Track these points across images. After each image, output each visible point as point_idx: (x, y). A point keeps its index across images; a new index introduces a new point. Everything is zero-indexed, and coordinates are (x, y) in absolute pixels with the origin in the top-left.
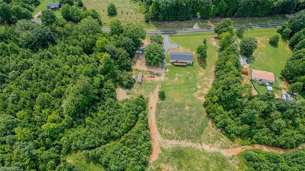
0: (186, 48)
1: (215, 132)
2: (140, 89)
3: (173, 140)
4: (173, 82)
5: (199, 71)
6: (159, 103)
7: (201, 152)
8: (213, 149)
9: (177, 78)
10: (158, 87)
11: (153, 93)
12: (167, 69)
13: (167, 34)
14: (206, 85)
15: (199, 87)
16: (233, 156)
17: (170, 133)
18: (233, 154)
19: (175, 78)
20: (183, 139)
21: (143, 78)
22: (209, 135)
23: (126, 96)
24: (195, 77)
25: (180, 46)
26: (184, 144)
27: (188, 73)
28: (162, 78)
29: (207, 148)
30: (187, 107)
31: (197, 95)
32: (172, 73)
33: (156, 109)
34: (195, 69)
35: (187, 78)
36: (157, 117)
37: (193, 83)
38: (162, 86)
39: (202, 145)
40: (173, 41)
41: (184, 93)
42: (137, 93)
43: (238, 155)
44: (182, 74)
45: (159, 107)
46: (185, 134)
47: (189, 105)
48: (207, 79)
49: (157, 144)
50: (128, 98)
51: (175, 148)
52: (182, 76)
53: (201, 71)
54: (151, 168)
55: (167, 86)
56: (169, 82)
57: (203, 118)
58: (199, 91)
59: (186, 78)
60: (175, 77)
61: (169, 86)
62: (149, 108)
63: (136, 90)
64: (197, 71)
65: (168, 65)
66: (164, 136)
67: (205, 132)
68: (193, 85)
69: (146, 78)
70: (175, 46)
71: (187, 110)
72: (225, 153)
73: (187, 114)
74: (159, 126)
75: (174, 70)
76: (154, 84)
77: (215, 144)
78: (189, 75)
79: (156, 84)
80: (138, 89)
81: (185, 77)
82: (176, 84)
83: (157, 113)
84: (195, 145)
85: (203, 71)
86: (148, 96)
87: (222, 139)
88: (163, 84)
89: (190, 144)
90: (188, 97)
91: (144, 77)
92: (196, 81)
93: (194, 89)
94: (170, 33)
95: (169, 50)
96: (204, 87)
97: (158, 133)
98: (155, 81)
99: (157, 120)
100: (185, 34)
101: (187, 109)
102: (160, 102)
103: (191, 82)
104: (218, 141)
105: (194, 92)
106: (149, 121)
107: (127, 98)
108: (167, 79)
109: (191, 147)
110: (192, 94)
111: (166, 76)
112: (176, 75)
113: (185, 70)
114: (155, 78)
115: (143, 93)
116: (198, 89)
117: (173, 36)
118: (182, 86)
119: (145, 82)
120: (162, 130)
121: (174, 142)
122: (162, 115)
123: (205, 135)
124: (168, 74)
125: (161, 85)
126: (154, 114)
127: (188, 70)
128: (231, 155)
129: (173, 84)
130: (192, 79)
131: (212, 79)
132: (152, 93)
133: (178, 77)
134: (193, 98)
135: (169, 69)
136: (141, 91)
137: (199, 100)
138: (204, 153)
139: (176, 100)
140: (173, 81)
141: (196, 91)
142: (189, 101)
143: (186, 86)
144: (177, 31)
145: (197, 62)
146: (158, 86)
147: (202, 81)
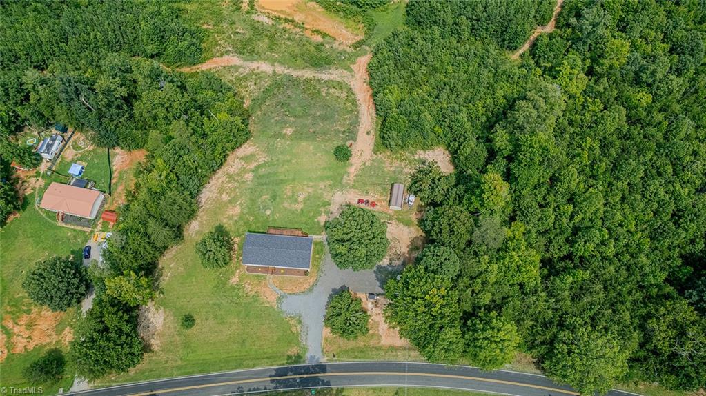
0: (256, 296)
1: (241, 90)
2: (394, 172)
3: (326, 79)
4: (312, 186)
5: (236, 218)
6: (351, 142)
7: (279, 62)
8: (255, 65)
9: (301, 198)
10: (352, 177)
11: (365, 164)
12: (322, 224)
13: (307, 370)
14: (229, 182)
15: (249, 176)
16: (222, 55)
17: (332, 90)
18: (221, 59)
19: (304, 198)
20: (307, 81)
21: (388, 199)
22: (255, 84)
23: (426, 156)
24: (253, 201)
25: (274, 304)
26: (308, 74)
27: (268, 212)
28: (338, 199)
29: (266, 67)
30: (288, 132)
31: (258, 157)
32: (310, 212)
33: (358, 130)
34: (247, 223)
35: (274, 198)
36: (357, 116)
37: (262, 184)
38: (342, 179)
39: (274, 71)
40: (294, 329)
41: (289, 161)
42: (403, 163)
43: (211, 58)
44: (286, 209)
45: (351, 134)
46: (303, 87)
47: (284, 136)
48: (224, 195)
49: (358, 76)
50: (421, 152)
51: (324, 69)
52: (286, 205)
53: (230, 218)
54: (370, 47)
55: (328, 178)
56: (321, 189)
57: (259, 113)
58: (252, 166)
59: (278, 197)
60: (305, 201)
61: (322, 179)
62: (373, 132)
63: (406, 170)
64: (241, 218)
65: (320, 234)
66: (344, 86)
67: (262, 90)
68: (261, 181)
69: (380, 201)
70: (292, 306)
71: (288, 127)
72: (235, 60)
73: (292, 119)
74: (354, 102)
75: (303, 219)
76: (361, 183)
77: (247, 72)
78: (266, 208)
79: (357, 184)
80: (401, 172)
81: (278, 199)
82: (306, 183)
83: (356, 122)
84: (286, 72)
85: (225, 221)
86: (375, 156)
87: (233, 78)
88: (337, 182)
89: (295, 74)
90: (282, 153)
91: (385, 204)
92: (252, 190)
93: (263, 171)
94: (296, 371)
95: (311, 290)
96: (238, 175)
97: (356, 91)
98: (357, 191)
99: (358, 111)
100: (248, 366)
101: (289, 129)
102: (348, 144)
103: (265, 187)
104: (241, 76)
105: (265, 164)
106: (373, 110)
107: (425, 152)
108: (326, 197)
109: (295, 69)
110: (270, 160)
111: (329, 204)
112: (299, 206)
113: (274, 220)
114: (357, 201)
115: (387, 164)
116: (253, 171)
117: (289, 357)
118: (290, 178)
119: (384, 189)
120: (346, 94)
121: (325, 76)
122: (345, 119)
123: (263, 85)
124: (322, 209)
125: (344, 182)
126: (362, 122)
127: (267, 221)
128: (225, 57)
129: (311, 184)
130: (261, 197)
131: (208, 194)
132: (367, 164)
133: (296, 201)
134: (270, 151)
135: (318, 222)
136: (393, 169)
137: (257, 148)
138: (273, 62)
139: (311, 147)
140: (310, 190)
141: (258, 167)
142: (279, 143)
143: (282, 177)
145: (236, 246)
146: (351, 179)
147: (237, 190)
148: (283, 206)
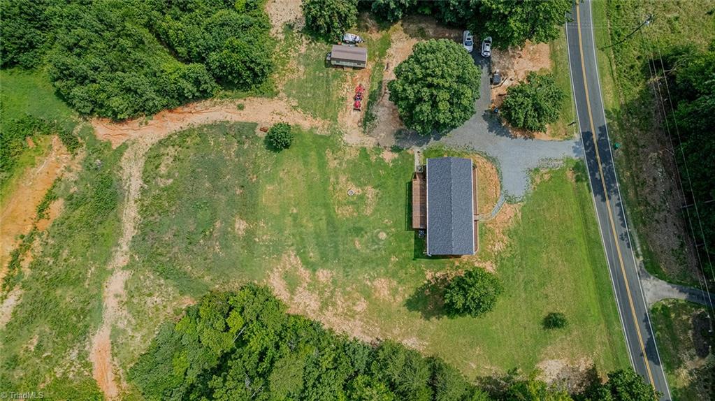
0: (511, 233)
1: (162, 318)
2: (307, 65)
3: (141, 182)
4: (337, 178)
5: (395, 283)
6: (258, 131)
7: (105, 263)
8: (111, 303)
9: (355, 190)
10: (318, 122)
11: (295, 108)
12: (396, 155)
13: (591, 155)
14: (334, 304)
15: (323, 275)
16: (88, 365)
17: (163, 170)
18: (96, 366)
19: (357, 186)
20: (144, 210)
21: (351, 70)
22: (150, 295)
23: (279, 24)
24: (365, 261)
25: (517, 207)
26: (130, 213)
27: (383, 236)
28: (353, 137)
29: (116, 283)
30: (242, 227)
31: (288, 266)
32: (379, 175)
33: (235, 122)
34: (401, 265)
35: (358, 231)
36: (211, 126)
37: (337, 252)
38: (321, 137)
39: (123, 269)
40: (546, 177)
41: (295, 217)
42: (292, 54)
43: (93, 383)
44: (376, 210)
45: (244, 131)
46: (156, 215)
47: (250, 234)
48: (358, 309)
49: (134, 135)
50: (273, 31)
51: (121, 188)
52: (369, 211)
53: (394, 292)
54: (77, 123)
55: (321, 156)
56: (340, 164)
57: (207, 278)
58: (304, 273)
59: (357, 225)
60: (361, 185)
61: (322, 165)
62: (241, 101)
63: (303, 50)
64: (394, 275)
65: (413, 156)
66: (153, 154)
67: (162, 281)
68: (331, 255)
69: (354, 82)
70: (517, 184)
71: (233, 229)
72: (100, 339)
73: (218, 224)
74: (184, 135)
75: (390, 182)
76: (329, 109)
77: (125, 313)
78: (375, 240)
79: (330, 115)
80: (306, 57)
81: (361, 224)
82: (331, 188)
83: (222, 128)
84: (125, 248)
85: (399, 299)
86: (281, 94)
87: (138, 336)
88: (328, 143)
89: (129, 231)
90: (281, 231)
91: (358, 74)
92: (347, 266)
93: (313, 255)
94: (594, 168)
95: (493, 160)
96: (321, 293)
97: (163, 134)
98: (341, 113)
99: (201, 128)
100: (597, 231)
101: (237, 226)
102: (263, 135)
103: (341, 247)
104: (134, 322)
105: (302, 253)
106: (199, 106)
107: (273, 27)
108: (352, 154)
109: (121, 234)
110: (293, 248)
111: (364, 149)
112: (371, 192)
113: (395, 225)
114: (356, 112)
115: (295, 76)
116: (315, 270)
117: (578, 179)
118: (323, 212)
119: (335, 76)
120: (171, 147)
121: (135, 184)
122: (217, 144)
123: (153, 281)
124: (373, 158)
125: (325, 133)
126: (222, 118)
127: (396, 236)
128: (93, 358)
129: (332, 179)
130: (357, 251)
131: (360, 332)
132: (295, 104)
133: (361, 198)
134: (277, 249)
135: (393, 161)
136: (302, 68)
137: (272, 271)
138: (104, 273)
139: (269, 187)
140: (343, 179)
141: (307, 264)
142: (264, 235)
143: (323, 224)
144: (613, 196)
145: (438, 275)
146: (320, 124)
147: (348, 289)
148: (372, 215)
